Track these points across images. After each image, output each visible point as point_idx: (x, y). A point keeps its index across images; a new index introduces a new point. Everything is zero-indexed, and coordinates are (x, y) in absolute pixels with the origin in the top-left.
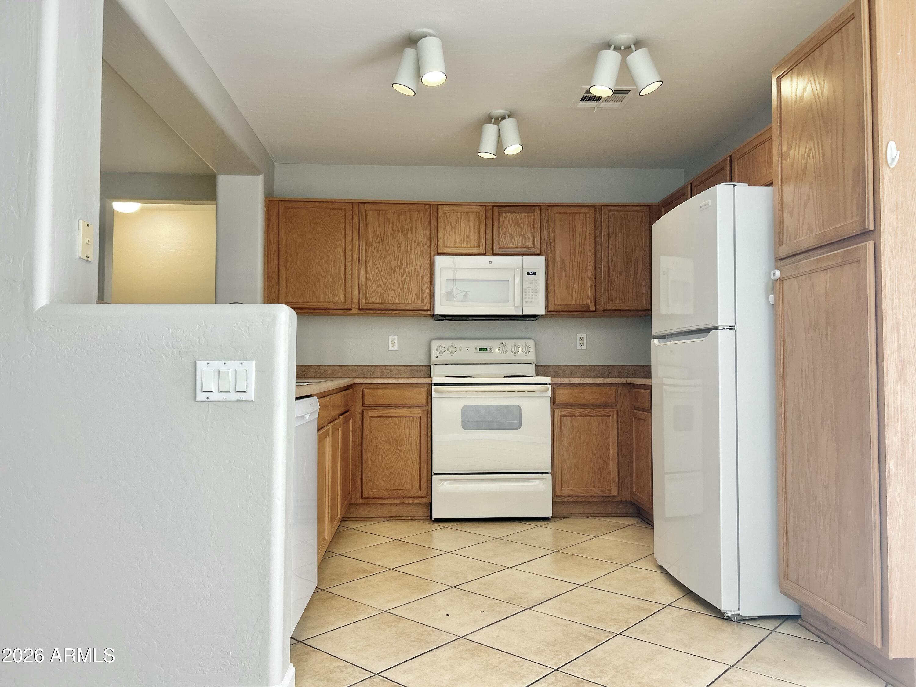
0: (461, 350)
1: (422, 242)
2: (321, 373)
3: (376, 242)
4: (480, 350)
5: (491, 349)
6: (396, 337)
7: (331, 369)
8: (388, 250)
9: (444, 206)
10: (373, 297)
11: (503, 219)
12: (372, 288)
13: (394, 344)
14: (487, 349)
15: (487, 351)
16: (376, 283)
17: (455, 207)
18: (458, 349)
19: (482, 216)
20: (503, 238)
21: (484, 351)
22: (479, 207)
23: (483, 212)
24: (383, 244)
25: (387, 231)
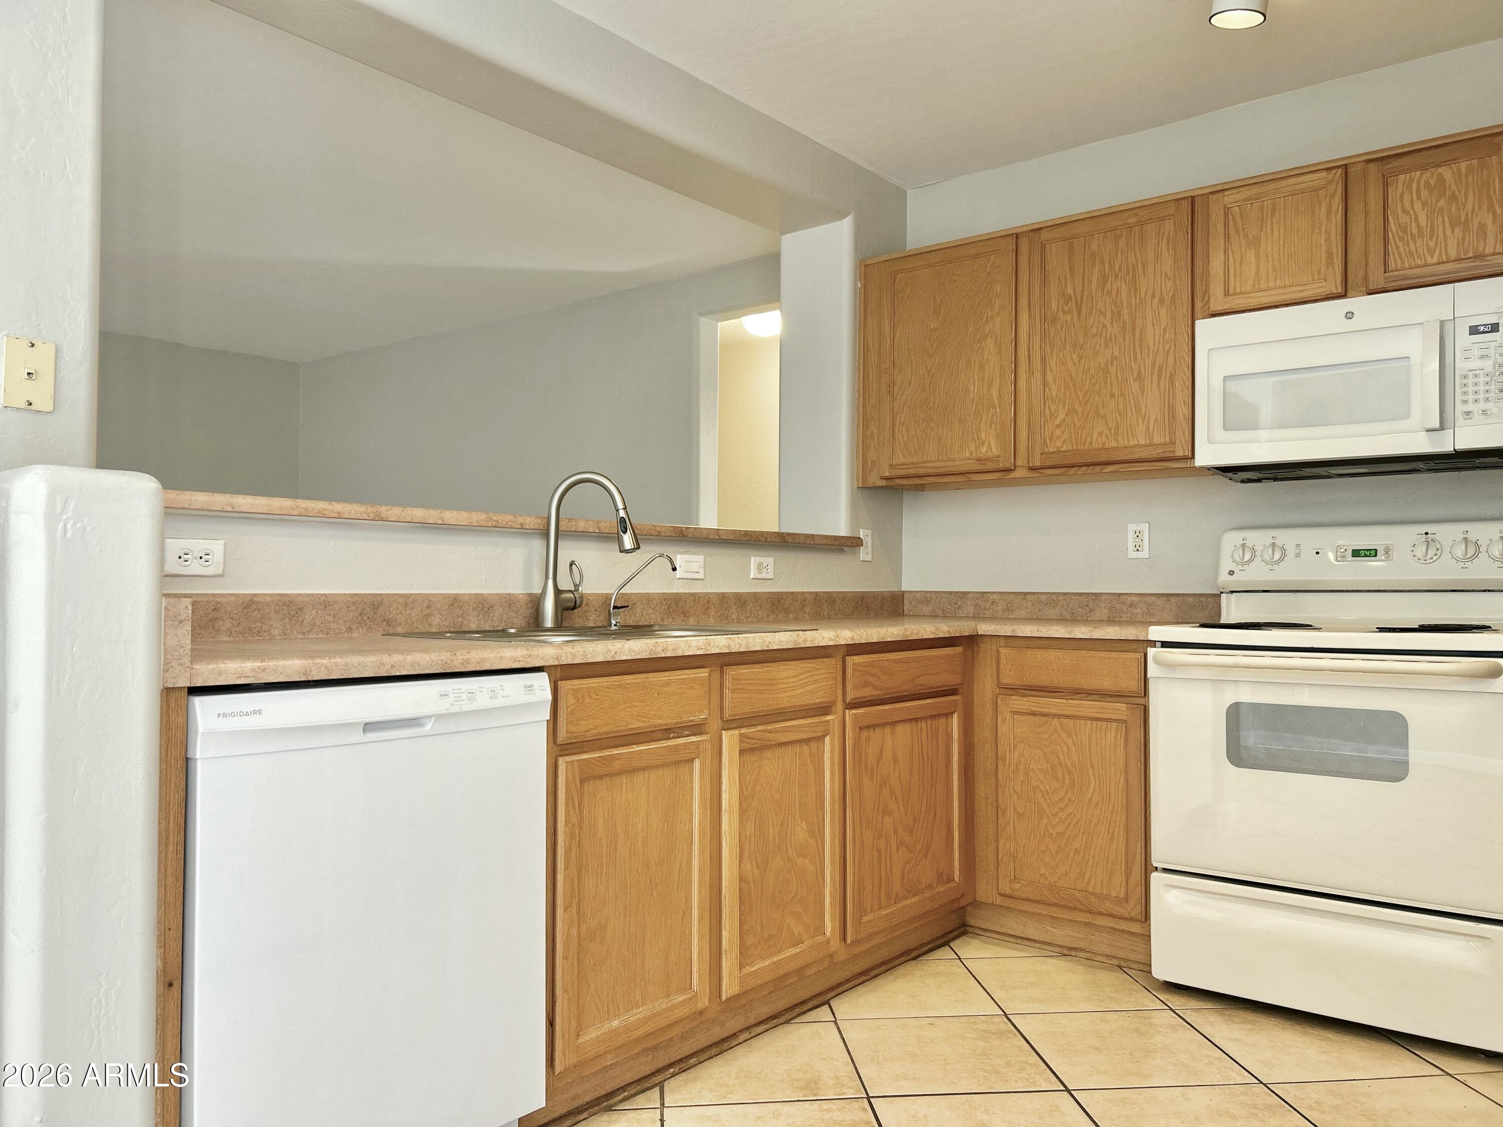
0: (1298, 555)
1: (1171, 294)
2: (985, 609)
3: (1064, 312)
4: (1356, 553)
5: (1387, 551)
6: (1145, 527)
7: (1005, 600)
8: (1092, 326)
9: (1226, 193)
10: (1059, 437)
11: (1400, 190)
12: (1056, 418)
13: (1141, 543)
14: (1376, 550)
15: (1376, 555)
16: (1064, 405)
17: (1256, 190)
18: (1291, 553)
19: (1333, 196)
20: (1400, 244)
21: (1366, 556)
22: (1324, 174)
23: (1337, 184)
24: (1079, 313)
25: (1090, 282)
